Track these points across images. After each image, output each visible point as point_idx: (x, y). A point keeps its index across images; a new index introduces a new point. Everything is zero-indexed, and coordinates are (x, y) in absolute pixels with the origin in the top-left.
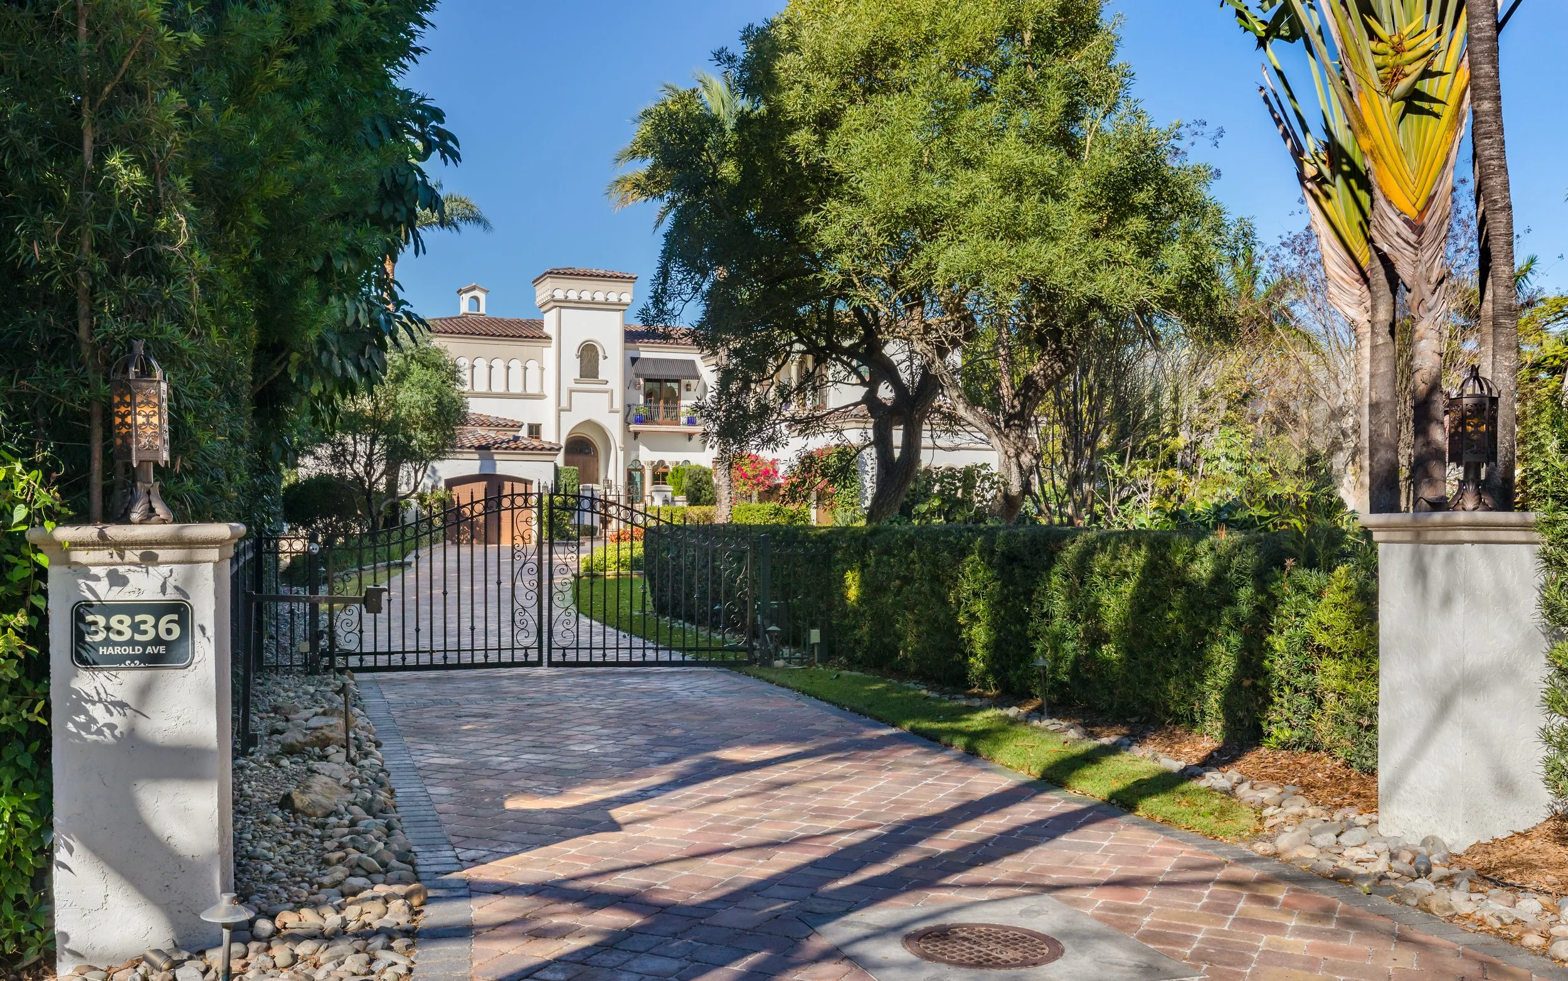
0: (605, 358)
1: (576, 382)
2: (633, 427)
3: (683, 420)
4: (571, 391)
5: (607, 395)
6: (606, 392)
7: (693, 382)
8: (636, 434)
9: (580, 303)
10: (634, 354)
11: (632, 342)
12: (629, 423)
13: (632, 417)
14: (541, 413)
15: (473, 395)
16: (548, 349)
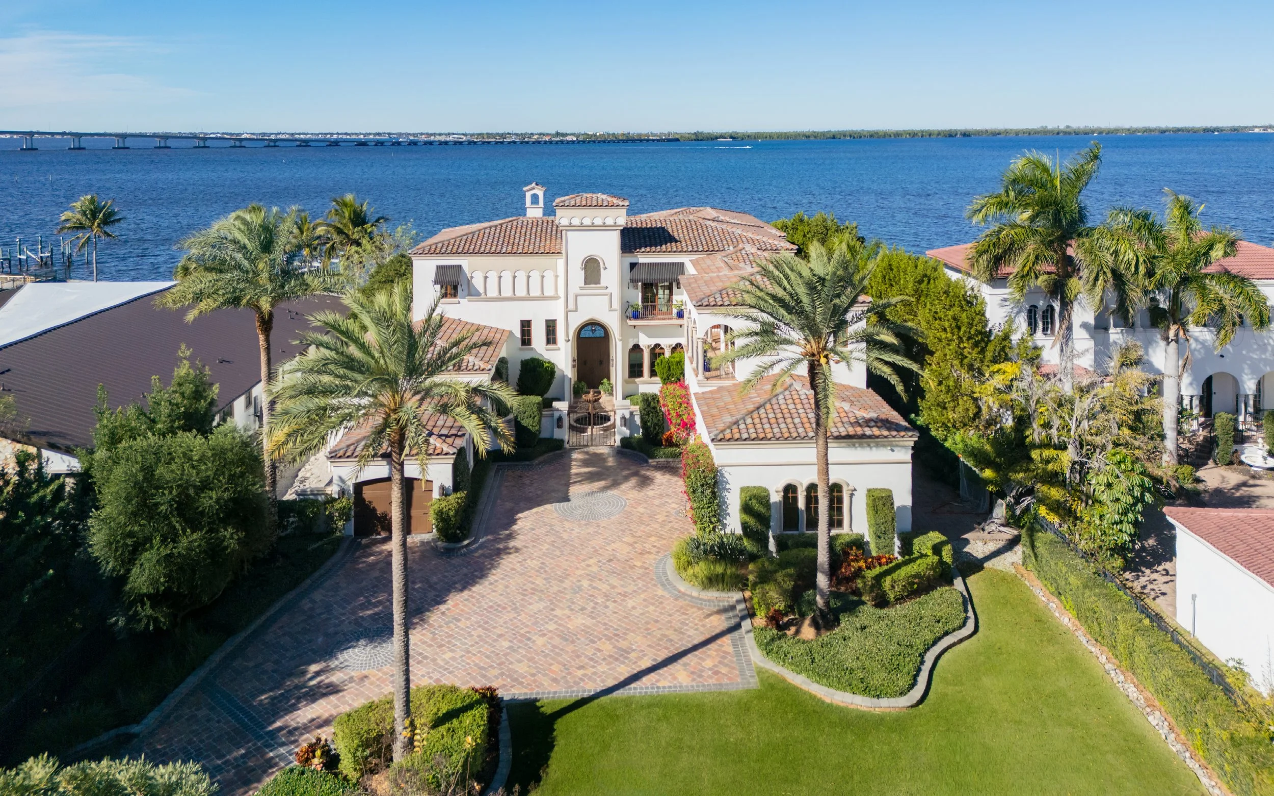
0: (606, 268)
1: (581, 286)
2: (630, 322)
3: (675, 312)
4: (577, 295)
5: (606, 299)
6: (606, 295)
8: (633, 327)
9: (582, 228)
10: (634, 260)
11: (631, 252)
12: (628, 317)
13: (630, 312)
14: (556, 311)
15: (500, 299)
16: (561, 262)
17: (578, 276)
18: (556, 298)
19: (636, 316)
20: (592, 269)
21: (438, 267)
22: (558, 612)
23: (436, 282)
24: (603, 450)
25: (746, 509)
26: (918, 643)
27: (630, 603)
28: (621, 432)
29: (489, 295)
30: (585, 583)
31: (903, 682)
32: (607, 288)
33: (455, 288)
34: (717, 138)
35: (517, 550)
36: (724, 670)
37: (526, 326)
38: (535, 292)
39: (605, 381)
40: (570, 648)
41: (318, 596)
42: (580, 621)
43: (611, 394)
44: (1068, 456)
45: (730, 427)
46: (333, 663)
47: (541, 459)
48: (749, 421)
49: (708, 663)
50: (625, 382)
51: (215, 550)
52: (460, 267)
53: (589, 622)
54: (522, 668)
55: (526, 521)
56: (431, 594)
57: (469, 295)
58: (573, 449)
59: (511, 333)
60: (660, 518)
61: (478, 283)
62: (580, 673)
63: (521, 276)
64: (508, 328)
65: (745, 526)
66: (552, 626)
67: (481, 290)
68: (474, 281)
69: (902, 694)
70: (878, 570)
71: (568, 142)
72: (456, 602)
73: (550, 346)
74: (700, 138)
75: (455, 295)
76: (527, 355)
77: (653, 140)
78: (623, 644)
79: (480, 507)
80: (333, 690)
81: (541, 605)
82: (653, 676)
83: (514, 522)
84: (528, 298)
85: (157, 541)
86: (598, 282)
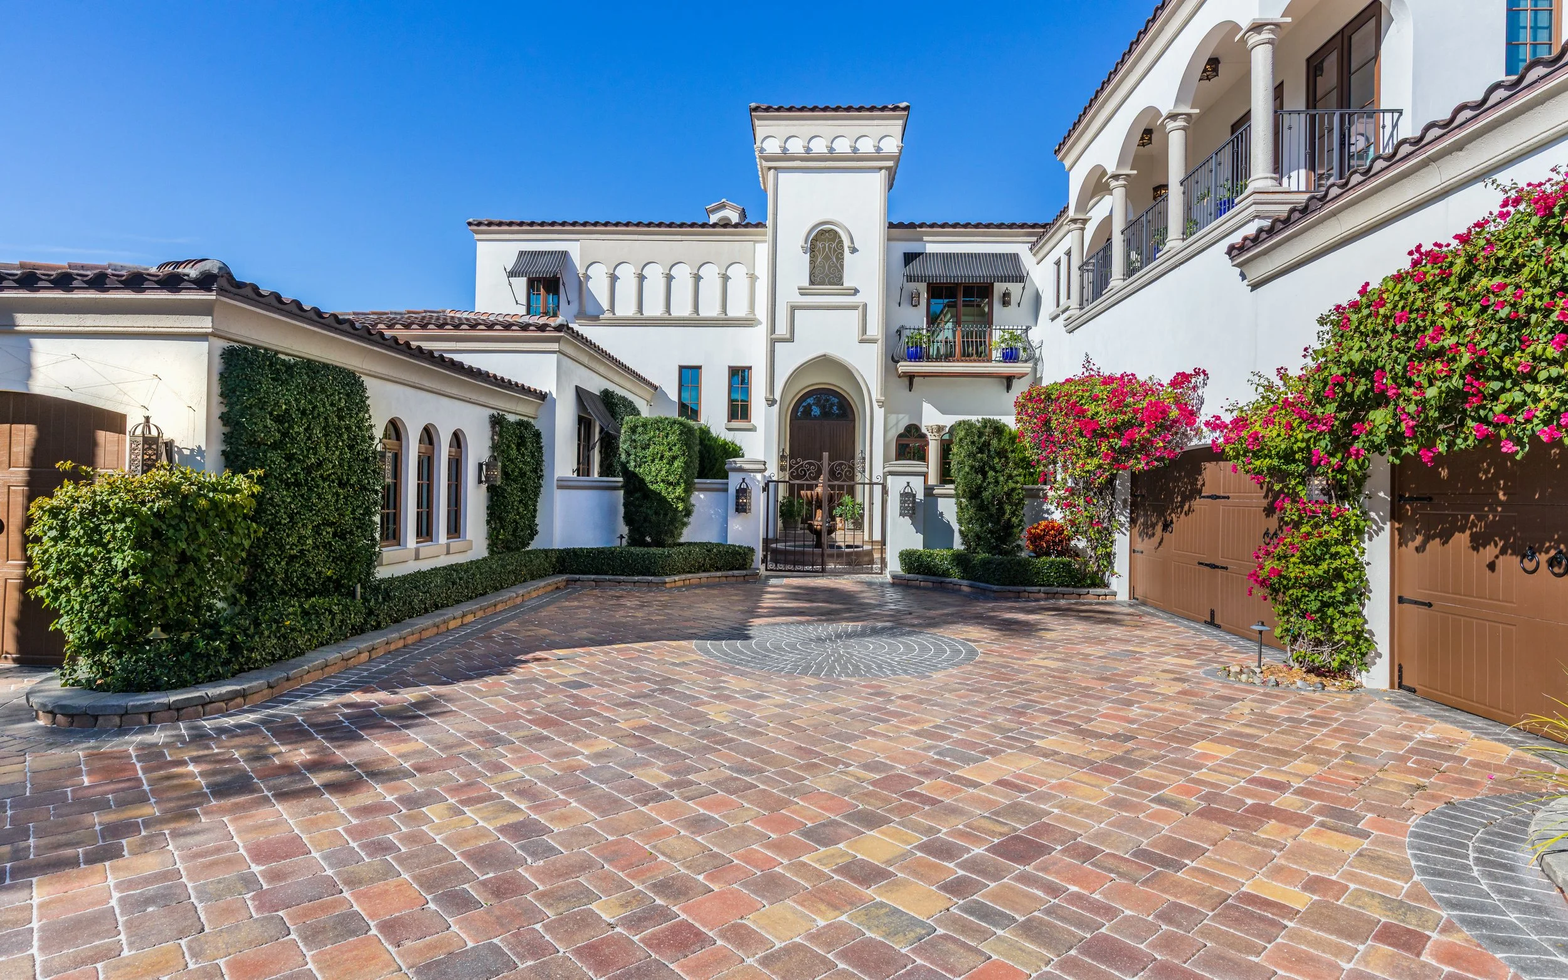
0: (854, 250)
1: (803, 292)
2: (905, 366)
3: (996, 354)
4: (793, 309)
5: (855, 315)
6: (855, 308)
7: (1014, 288)
8: (911, 377)
10: (913, 247)
12: (898, 354)
13: (903, 344)
14: (750, 347)
15: (640, 322)
16: (763, 241)
17: (796, 269)
18: (748, 322)
19: (917, 354)
20: (826, 251)
21: (524, 252)
29: (620, 312)
32: (856, 291)
33: (556, 296)
37: (689, 375)
38: (709, 309)
43: (858, 525)
52: (565, 254)
59: (660, 388)
61: (598, 287)
64: (654, 378)
67: (605, 305)
68: (591, 285)
73: (735, 424)
75: (554, 311)
84: (696, 322)
86: (839, 281)
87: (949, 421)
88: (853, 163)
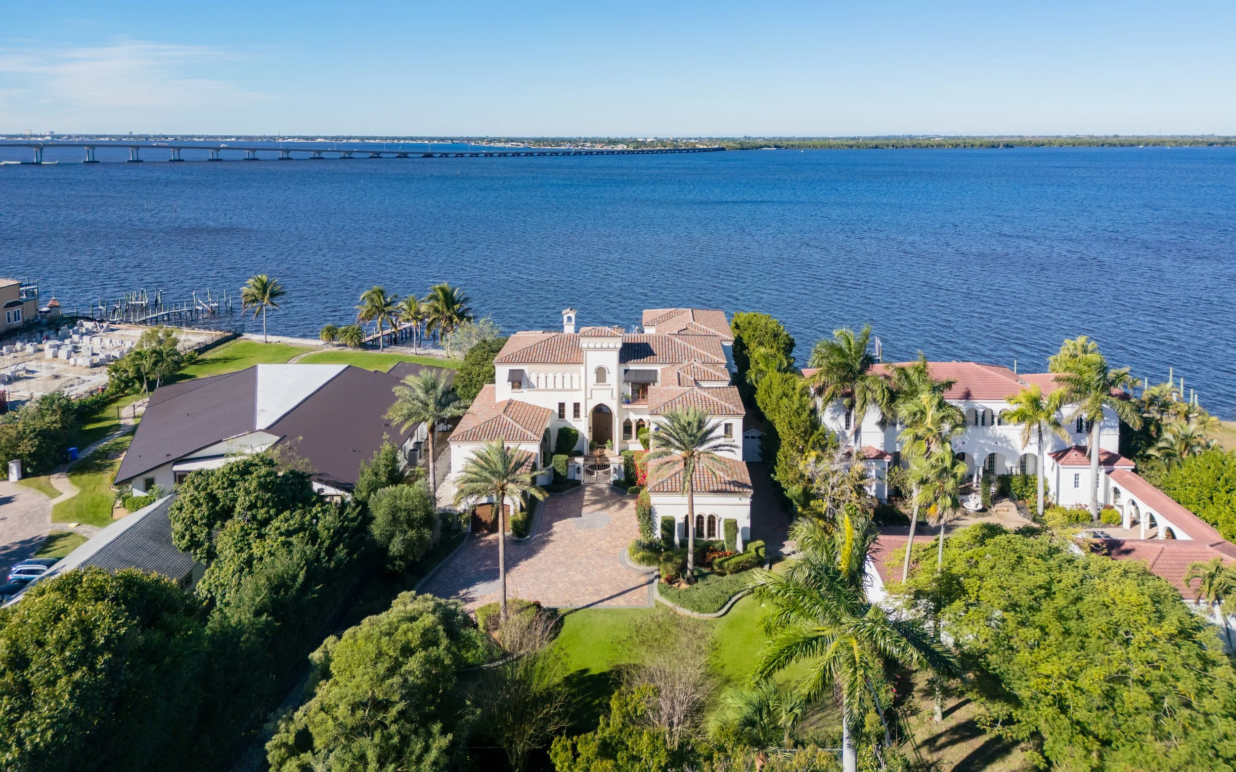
0: (609, 372)
1: (595, 384)
2: (624, 406)
4: (592, 389)
5: (610, 391)
6: (609, 389)
8: (626, 409)
9: (595, 349)
10: (626, 368)
11: (625, 363)
12: (624, 403)
13: (624, 399)
14: (580, 398)
15: (546, 390)
16: (582, 368)
17: (592, 377)
18: (579, 390)
19: (628, 403)
20: (601, 373)
21: (510, 371)
22: (570, 573)
23: (509, 381)
24: (603, 486)
25: (663, 526)
26: (731, 592)
27: (604, 570)
28: (613, 477)
29: (540, 387)
30: (584, 560)
31: (717, 606)
32: (610, 385)
33: (520, 383)
34: (761, 147)
35: (553, 541)
36: (641, 600)
37: (562, 406)
38: (567, 386)
39: (609, 441)
40: (574, 588)
41: (457, 561)
42: (580, 577)
43: (612, 449)
44: (827, 504)
45: (659, 485)
46: (471, 589)
47: (568, 491)
48: (669, 481)
49: (635, 597)
50: (621, 442)
51: (421, 538)
52: (523, 370)
53: (584, 578)
54: (552, 596)
55: (558, 526)
56: (510, 563)
57: (529, 387)
58: (587, 485)
59: (553, 411)
60: (627, 528)
61: (533, 380)
62: (577, 599)
63: (559, 376)
64: (551, 408)
65: (662, 535)
66: (566, 579)
67: (535, 385)
68: (531, 379)
69: (715, 612)
70: (722, 559)
71: (619, 152)
72: (524, 565)
73: (576, 419)
74: (745, 147)
75: (520, 387)
76: (562, 425)
77: (700, 150)
78: (598, 588)
79: (534, 519)
80: (472, 600)
81: (562, 569)
82: (609, 601)
83: (551, 528)
84: (563, 390)
85: (397, 533)
86: (605, 381)
87: (638, 417)
88: (608, 349)
